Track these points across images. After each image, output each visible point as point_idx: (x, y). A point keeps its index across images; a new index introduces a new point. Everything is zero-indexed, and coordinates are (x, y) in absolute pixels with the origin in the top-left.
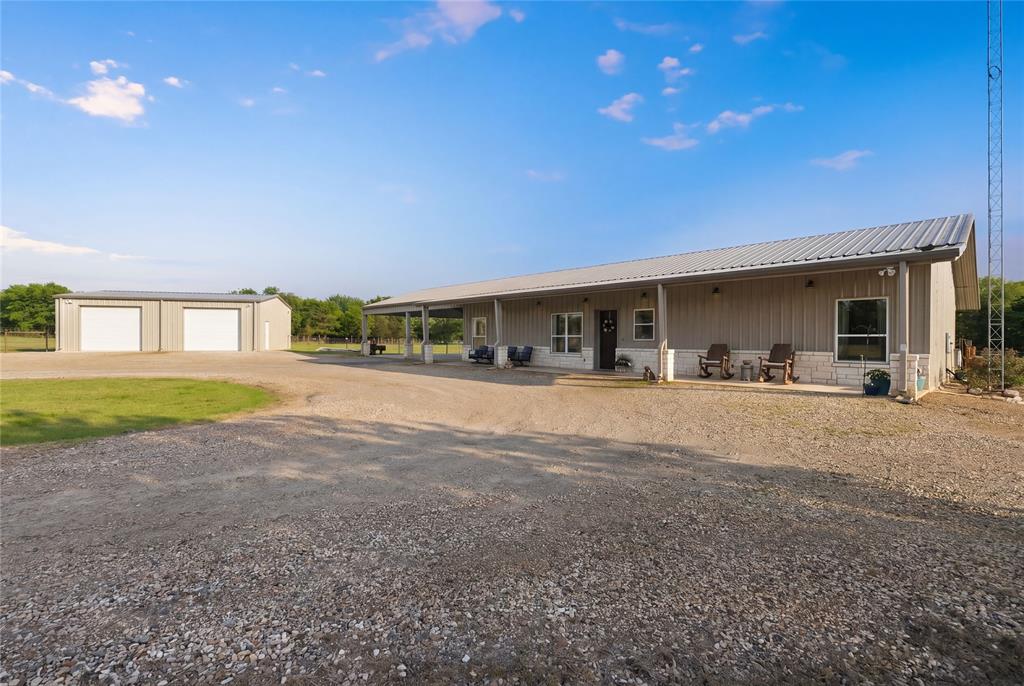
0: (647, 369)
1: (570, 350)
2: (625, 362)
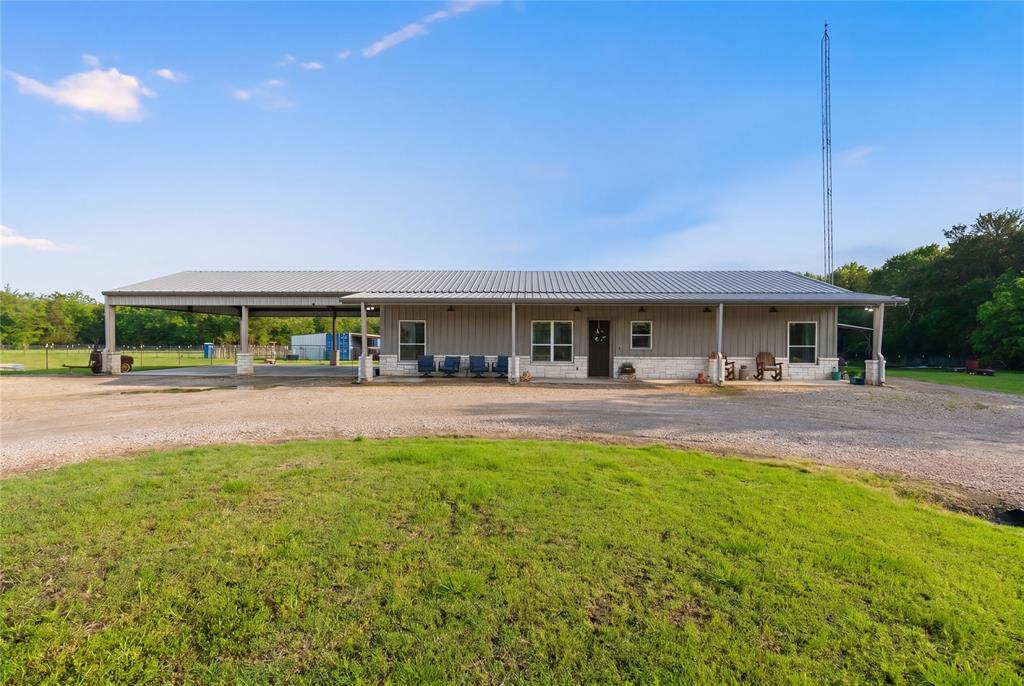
1: (556, 359)
2: (628, 370)
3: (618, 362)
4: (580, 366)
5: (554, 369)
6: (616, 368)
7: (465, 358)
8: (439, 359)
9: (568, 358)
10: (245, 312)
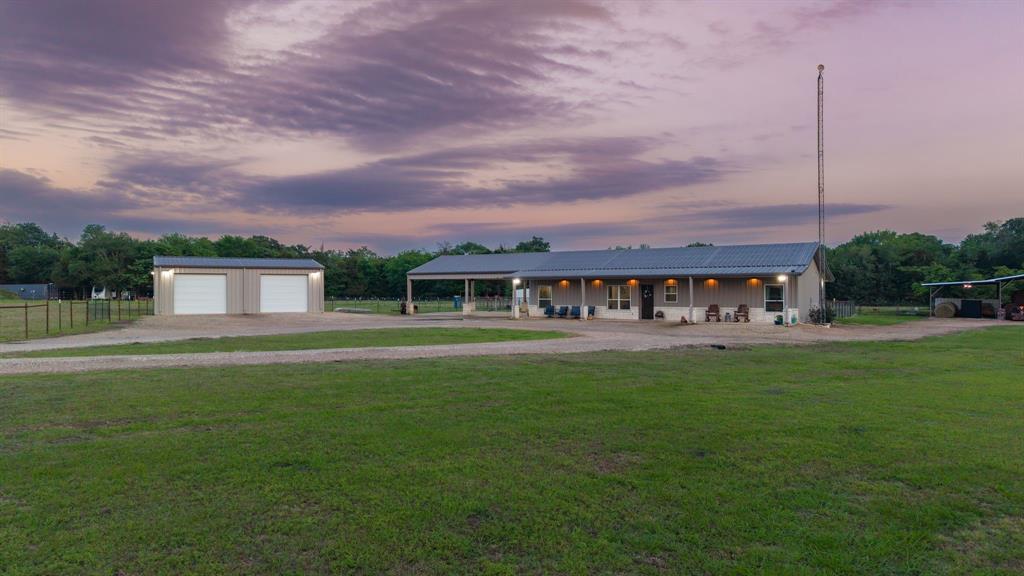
0: (683, 318)
1: (622, 308)
2: (661, 315)
3: (656, 309)
4: (634, 313)
5: (620, 314)
6: (655, 312)
7: (570, 307)
8: (558, 308)
9: (628, 308)
10: (467, 283)
